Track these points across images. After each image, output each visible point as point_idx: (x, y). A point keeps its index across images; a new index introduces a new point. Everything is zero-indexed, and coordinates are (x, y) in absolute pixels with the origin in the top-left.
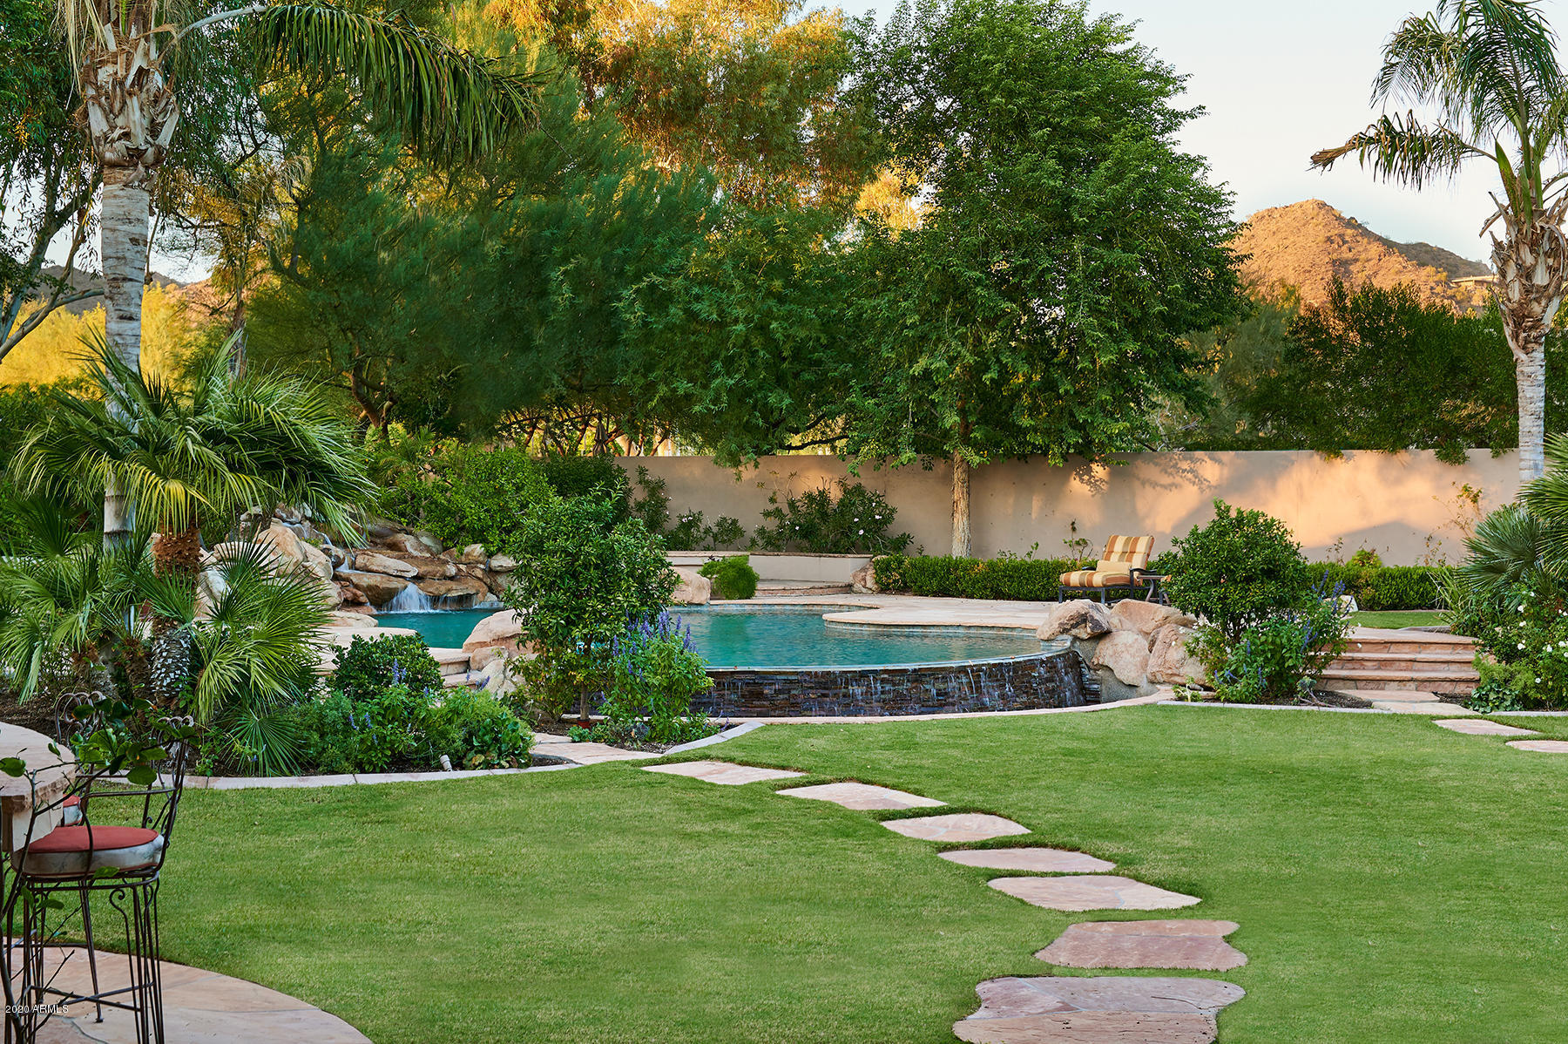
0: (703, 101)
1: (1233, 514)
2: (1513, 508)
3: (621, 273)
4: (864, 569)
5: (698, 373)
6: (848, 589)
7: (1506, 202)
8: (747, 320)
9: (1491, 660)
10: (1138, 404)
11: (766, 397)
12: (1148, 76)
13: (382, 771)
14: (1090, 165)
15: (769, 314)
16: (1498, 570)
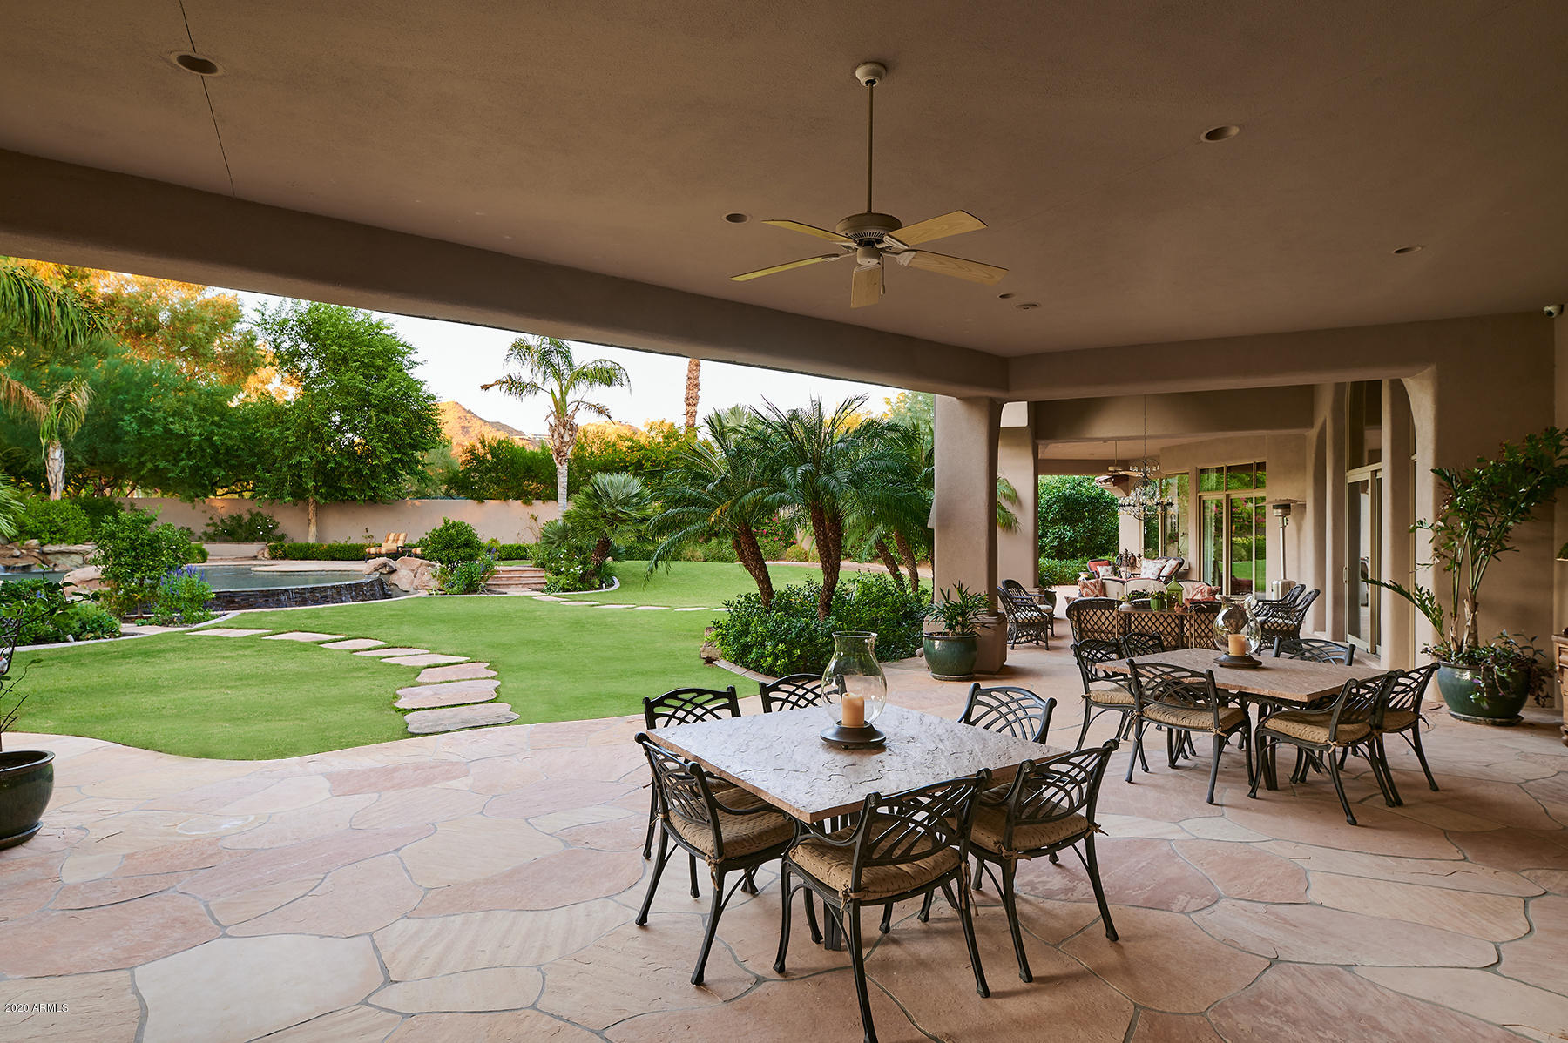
0: (159, 328)
1: (451, 523)
2: (557, 521)
3: (122, 408)
4: (263, 549)
5: (171, 458)
6: (255, 558)
7: (554, 410)
8: (201, 435)
9: (550, 575)
10: (398, 480)
11: (210, 471)
12: (402, 345)
13: (29, 644)
14: (379, 379)
15: (212, 432)
16: (553, 543)
